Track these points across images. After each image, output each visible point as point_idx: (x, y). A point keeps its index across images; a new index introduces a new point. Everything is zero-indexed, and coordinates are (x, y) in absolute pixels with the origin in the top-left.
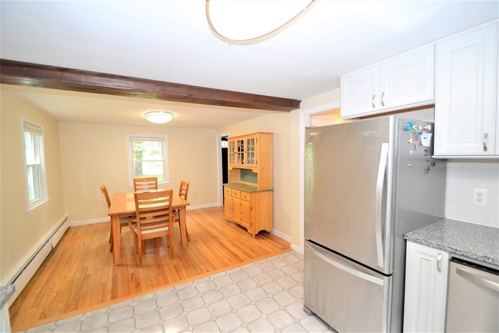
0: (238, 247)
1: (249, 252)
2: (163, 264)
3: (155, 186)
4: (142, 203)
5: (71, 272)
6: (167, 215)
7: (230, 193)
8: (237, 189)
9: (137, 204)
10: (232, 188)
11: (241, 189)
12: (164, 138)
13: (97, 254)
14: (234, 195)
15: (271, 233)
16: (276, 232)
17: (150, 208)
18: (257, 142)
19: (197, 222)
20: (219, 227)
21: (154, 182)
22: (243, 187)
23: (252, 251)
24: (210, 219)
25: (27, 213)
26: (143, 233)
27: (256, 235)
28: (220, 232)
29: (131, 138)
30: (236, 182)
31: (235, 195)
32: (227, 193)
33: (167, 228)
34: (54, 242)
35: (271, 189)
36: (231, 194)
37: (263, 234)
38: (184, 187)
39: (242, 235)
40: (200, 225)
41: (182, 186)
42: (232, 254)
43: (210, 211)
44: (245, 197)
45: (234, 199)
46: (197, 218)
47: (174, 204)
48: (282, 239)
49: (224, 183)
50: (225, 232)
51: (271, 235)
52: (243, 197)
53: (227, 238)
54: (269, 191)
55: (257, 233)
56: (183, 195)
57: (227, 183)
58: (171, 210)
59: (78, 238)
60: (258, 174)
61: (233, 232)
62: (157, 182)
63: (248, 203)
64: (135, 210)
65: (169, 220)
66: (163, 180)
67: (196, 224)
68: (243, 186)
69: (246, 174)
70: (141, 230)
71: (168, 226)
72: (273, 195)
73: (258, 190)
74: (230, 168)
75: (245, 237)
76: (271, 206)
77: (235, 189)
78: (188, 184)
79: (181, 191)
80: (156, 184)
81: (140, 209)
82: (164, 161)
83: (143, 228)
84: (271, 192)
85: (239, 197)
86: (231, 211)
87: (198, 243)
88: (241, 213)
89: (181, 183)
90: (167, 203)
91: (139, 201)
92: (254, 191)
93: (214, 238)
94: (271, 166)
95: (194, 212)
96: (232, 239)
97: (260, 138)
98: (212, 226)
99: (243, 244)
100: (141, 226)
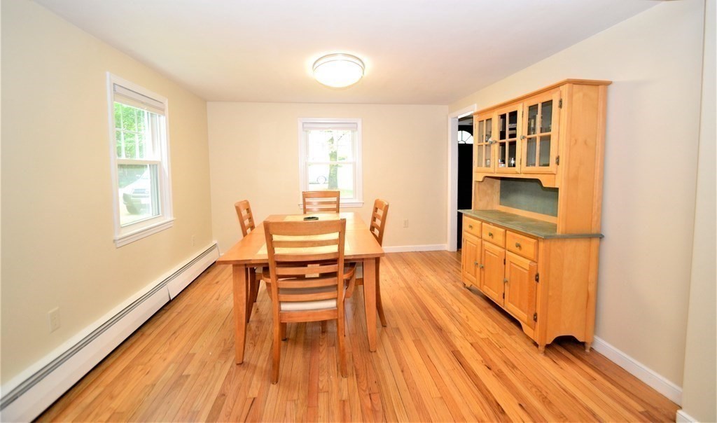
0: (500, 375)
1: (536, 403)
2: (321, 387)
3: (334, 206)
4: (281, 244)
5: (165, 360)
6: (334, 274)
7: (476, 230)
8: (494, 225)
9: (271, 245)
10: (483, 221)
11: (507, 226)
12: (356, 123)
13: (223, 324)
14: (486, 236)
15: (588, 346)
16: (604, 346)
17: (298, 256)
18: (560, 106)
19: (405, 280)
20: (449, 299)
21: (334, 199)
22: (511, 220)
23: (545, 401)
24: (432, 279)
25: (114, 241)
26: (284, 307)
27: (548, 346)
28: (451, 315)
29: (305, 125)
30: (489, 208)
31: (489, 238)
32: (469, 230)
33: (333, 304)
34: (175, 288)
35: (594, 231)
36: (479, 235)
37: (567, 345)
38: (380, 213)
39: (506, 335)
40: (410, 288)
41: (376, 209)
42: (487, 399)
43: (432, 259)
44: (518, 246)
45: (487, 245)
46: (406, 271)
47: (350, 250)
48: (629, 375)
49: (460, 207)
50: (464, 317)
51: (588, 351)
52: (511, 244)
53: (469, 338)
54: (590, 237)
55: (549, 342)
56: (377, 228)
57: (470, 208)
58: (341, 264)
59: (217, 283)
60: (561, 193)
61: (483, 324)
62: (339, 199)
63: (528, 262)
64: (267, 257)
65: (336, 286)
66: (351, 196)
67: (403, 285)
68: (511, 218)
69: (516, 191)
70: (280, 302)
71: (336, 299)
72: (599, 248)
73: (559, 233)
74: (477, 176)
75: (515, 345)
76: (592, 277)
77: (488, 223)
78: (387, 207)
79: (374, 219)
80: (338, 203)
81: (277, 255)
82: (354, 164)
83: (283, 297)
84: (595, 242)
85: (501, 244)
86: (478, 269)
87: (402, 339)
88: (505, 282)
89: (375, 204)
90: (334, 249)
91: (276, 238)
92: (546, 235)
93: (440, 329)
94: (598, 171)
95: (402, 258)
96: (481, 343)
97: (571, 96)
98: (435, 294)
99: (514, 367)
100: (278, 293)
